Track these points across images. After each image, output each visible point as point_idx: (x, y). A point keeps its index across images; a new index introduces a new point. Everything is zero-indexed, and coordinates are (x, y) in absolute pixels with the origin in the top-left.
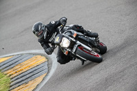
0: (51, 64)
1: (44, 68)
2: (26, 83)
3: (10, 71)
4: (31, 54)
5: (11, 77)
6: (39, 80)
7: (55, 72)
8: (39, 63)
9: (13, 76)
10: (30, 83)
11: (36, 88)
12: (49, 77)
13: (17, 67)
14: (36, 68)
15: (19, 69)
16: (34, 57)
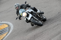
0: (10, 28)
1: (7, 30)
4: (1, 23)
6: (5, 35)
7: (12, 32)
8: (5, 27)
11: (3, 38)
12: (9, 34)
14: (3, 30)
16: (3, 25)
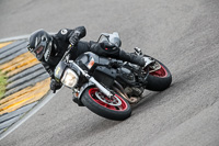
2: (32, 86)
3: (6, 65)
5: (8, 75)
9: (12, 73)
10: (38, 85)
13: (18, 59)
15: (22, 63)
